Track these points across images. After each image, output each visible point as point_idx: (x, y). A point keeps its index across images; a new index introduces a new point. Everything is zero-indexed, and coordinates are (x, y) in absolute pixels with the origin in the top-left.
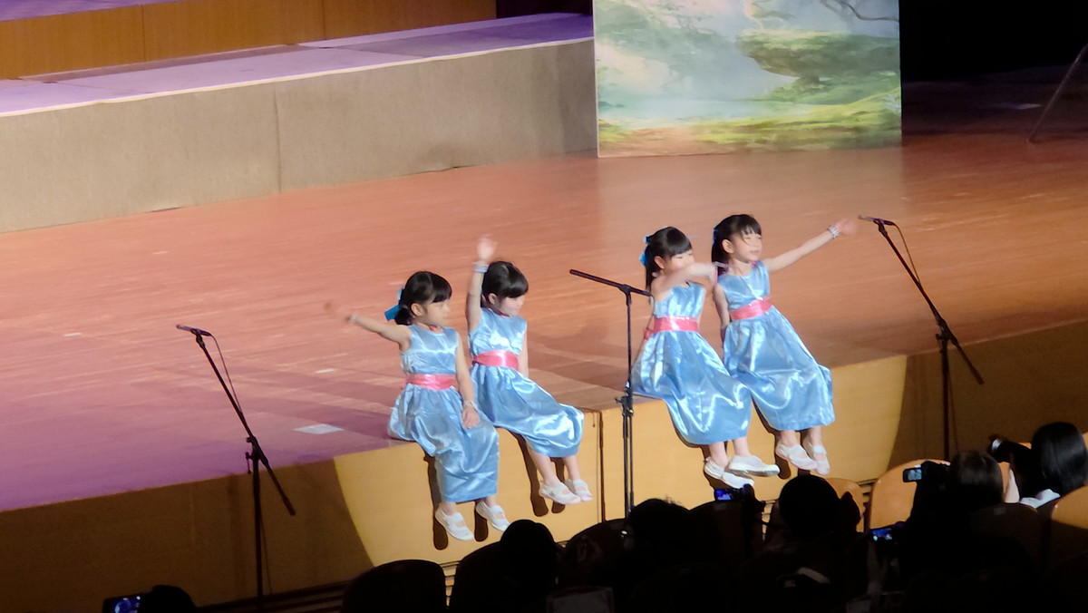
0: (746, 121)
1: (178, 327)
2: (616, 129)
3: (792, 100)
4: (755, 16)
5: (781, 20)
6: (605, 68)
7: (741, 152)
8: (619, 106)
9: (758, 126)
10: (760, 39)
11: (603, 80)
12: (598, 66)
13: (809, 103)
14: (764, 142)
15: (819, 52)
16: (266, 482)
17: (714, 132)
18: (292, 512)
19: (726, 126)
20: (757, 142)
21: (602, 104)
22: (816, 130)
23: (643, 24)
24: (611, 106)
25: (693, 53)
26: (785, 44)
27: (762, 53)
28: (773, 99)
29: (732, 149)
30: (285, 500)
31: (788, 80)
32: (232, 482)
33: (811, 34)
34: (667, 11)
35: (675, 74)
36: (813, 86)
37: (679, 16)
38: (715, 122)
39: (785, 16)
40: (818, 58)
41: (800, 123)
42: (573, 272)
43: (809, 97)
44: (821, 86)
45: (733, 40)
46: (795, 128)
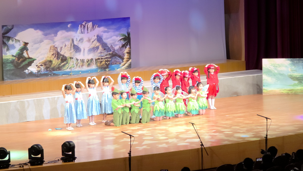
0: (289, 89)
1: (189, 123)
2: (266, 90)
3: (297, 86)
4: (291, 71)
5: (295, 72)
6: (264, 79)
7: (288, 94)
8: (267, 86)
9: (291, 90)
10: (292, 75)
11: (264, 82)
12: (263, 79)
13: (300, 86)
14: (292, 93)
15: (302, 77)
16: (204, 150)
17: (283, 91)
18: (208, 155)
19: (285, 90)
20: (291, 93)
21: (264, 85)
22: (301, 91)
23: (271, 72)
24: (265, 86)
25: (280, 77)
26: (296, 76)
27: (292, 77)
28: (294, 85)
29: (286, 94)
30: (207, 153)
31: (296, 82)
32: (198, 150)
33: (301, 74)
34: (275, 70)
35: (277, 80)
36: (301, 83)
37: (277, 71)
38: (283, 89)
39: (296, 71)
40: (302, 78)
41: (298, 90)
42: (257, 115)
43: (300, 85)
44: (302, 83)
45: (287, 75)
46: (297, 90)
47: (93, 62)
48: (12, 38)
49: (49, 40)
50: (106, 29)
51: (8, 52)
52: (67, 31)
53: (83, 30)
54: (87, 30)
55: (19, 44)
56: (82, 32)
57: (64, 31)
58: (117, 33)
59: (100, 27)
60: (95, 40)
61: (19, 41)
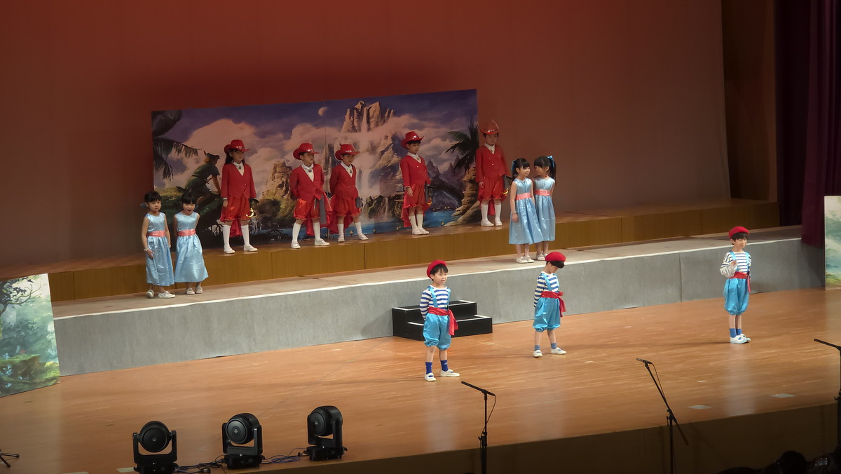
1: (637, 359)
2: (834, 277)
6: (830, 250)
8: (836, 267)
11: (829, 255)
12: (826, 248)
18: (687, 444)
21: (828, 266)
24: (832, 267)
30: (684, 438)
32: (660, 430)
42: (815, 340)
47: (384, 204)
48: (178, 143)
49: (270, 149)
50: (416, 121)
51: (166, 181)
52: (317, 126)
53: (356, 124)
54: (368, 122)
55: (196, 159)
56: (354, 129)
57: (308, 125)
58: (444, 130)
59: (399, 116)
60: (387, 149)
61: (195, 151)
